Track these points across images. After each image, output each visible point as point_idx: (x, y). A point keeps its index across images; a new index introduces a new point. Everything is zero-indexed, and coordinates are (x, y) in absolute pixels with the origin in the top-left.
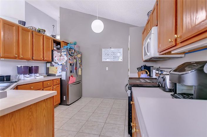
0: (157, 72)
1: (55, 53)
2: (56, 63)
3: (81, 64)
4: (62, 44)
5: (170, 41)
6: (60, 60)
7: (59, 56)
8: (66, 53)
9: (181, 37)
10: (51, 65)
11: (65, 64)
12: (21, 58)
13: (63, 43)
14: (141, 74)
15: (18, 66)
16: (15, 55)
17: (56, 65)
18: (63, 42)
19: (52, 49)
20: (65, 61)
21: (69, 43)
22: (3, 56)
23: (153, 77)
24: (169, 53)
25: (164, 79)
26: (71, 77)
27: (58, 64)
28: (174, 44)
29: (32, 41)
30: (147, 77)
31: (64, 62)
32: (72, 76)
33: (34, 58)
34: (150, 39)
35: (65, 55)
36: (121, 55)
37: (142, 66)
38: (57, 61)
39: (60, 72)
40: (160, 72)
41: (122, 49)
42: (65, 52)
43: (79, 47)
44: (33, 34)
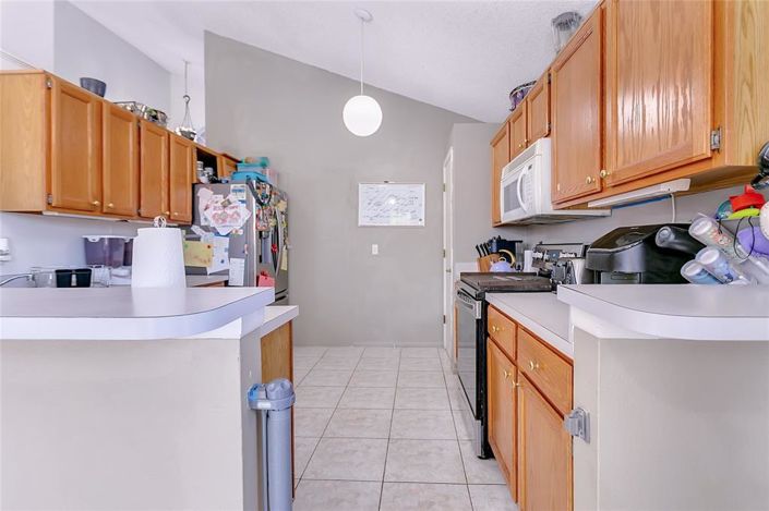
0: (540, 255)
1: (205, 195)
2: (206, 229)
3: (286, 235)
4: (222, 164)
5: (590, 180)
6: (224, 221)
7: (219, 204)
8: (244, 194)
9: (614, 175)
10: (189, 236)
11: (241, 232)
12: (109, 211)
13: (224, 159)
14: (492, 263)
15: (91, 239)
16: (90, 199)
17: (206, 237)
18: (225, 155)
19: (195, 181)
20: (241, 223)
21: (240, 162)
22: (60, 204)
23: (525, 271)
24: (584, 206)
25: (569, 269)
26: (261, 277)
27: (218, 234)
28: (597, 187)
29: (136, 151)
30: (510, 270)
31: (237, 226)
32: (263, 274)
33: (143, 211)
34: (530, 167)
35: (243, 202)
36: (421, 205)
37: (491, 241)
38: (212, 224)
39: (223, 262)
40: (546, 257)
41: (423, 187)
42: (240, 191)
43: (278, 175)
44: (139, 129)
